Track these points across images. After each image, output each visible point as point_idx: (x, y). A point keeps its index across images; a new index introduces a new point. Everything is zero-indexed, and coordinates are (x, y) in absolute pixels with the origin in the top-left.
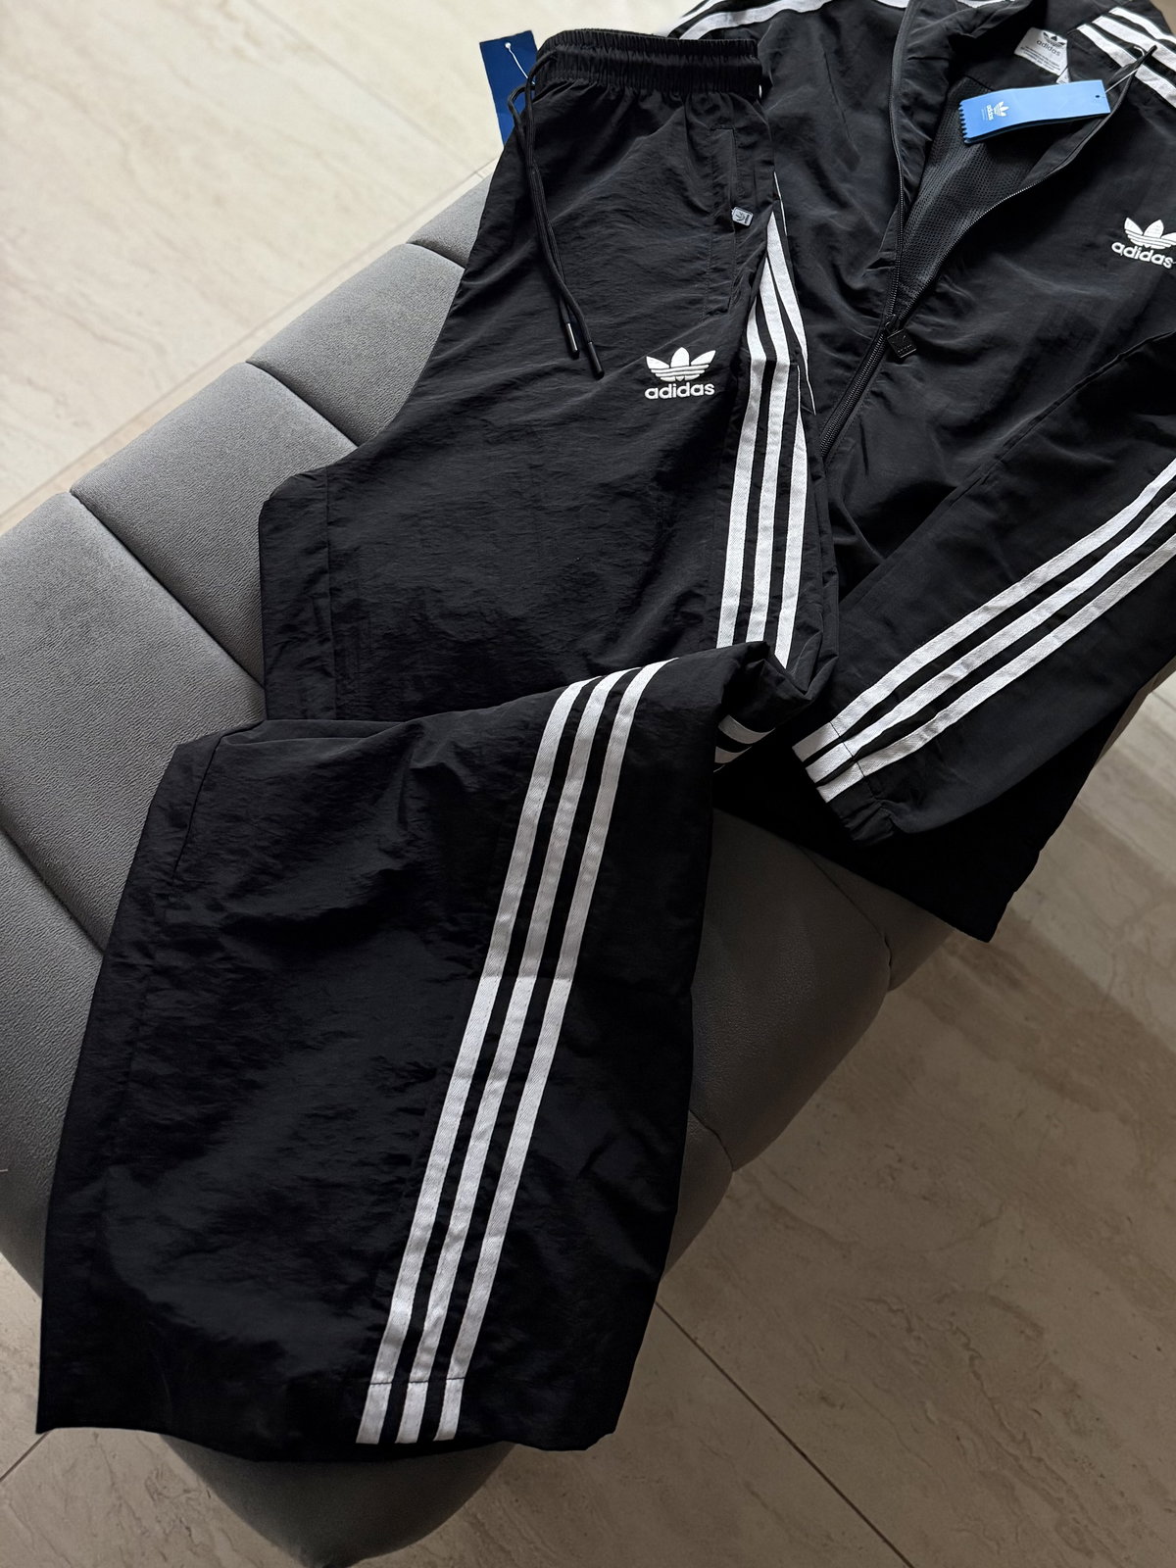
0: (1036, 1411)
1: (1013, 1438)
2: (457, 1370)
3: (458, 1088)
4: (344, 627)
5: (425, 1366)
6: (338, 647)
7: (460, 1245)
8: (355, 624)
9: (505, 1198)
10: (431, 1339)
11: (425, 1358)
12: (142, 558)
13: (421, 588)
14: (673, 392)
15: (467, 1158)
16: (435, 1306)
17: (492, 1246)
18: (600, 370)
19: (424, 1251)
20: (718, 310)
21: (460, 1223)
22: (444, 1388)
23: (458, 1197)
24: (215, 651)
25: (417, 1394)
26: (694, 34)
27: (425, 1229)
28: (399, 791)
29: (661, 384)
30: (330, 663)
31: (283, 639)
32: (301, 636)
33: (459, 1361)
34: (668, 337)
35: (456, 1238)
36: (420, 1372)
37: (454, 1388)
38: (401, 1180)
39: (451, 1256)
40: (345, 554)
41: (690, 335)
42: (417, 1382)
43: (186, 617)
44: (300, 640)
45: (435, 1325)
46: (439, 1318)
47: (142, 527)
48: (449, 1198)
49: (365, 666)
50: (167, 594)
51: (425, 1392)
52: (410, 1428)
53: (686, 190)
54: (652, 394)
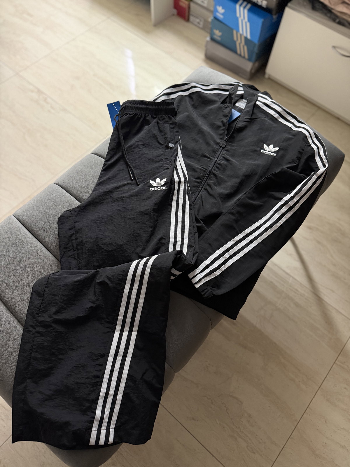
0: (242, 421)
1: (236, 427)
2: (112, 426)
3: (110, 359)
4: (79, 247)
5: (105, 426)
6: (78, 252)
7: (112, 397)
8: (82, 247)
9: (122, 385)
10: (106, 419)
11: (105, 424)
12: (30, 231)
13: (97, 238)
14: (156, 189)
15: (113, 376)
16: (106, 412)
17: (120, 396)
18: (139, 184)
19: (104, 398)
20: (166, 168)
21: (112, 392)
22: (110, 431)
23: (111, 385)
24: (48, 253)
25: (103, 433)
26: (159, 101)
27: (103, 393)
28: (94, 287)
29: (153, 187)
30: (76, 256)
31: (64, 250)
32: (69, 250)
33: (113, 424)
34: (155, 175)
35: (111, 395)
36: (104, 427)
37: (112, 431)
38: (98, 382)
39: (110, 400)
40: (79, 230)
41: (160, 175)
42: (103, 430)
43: (41, 245)
44: (68, 250)
45: (107, 416)
46: (108, 414)
47: (29, 224)
48: (109, 386)
49: (84, 257)
50: (36, 240)
51: (105, 432)
52: (102, 441)
53: (158, 139)
54: (151, 189)
